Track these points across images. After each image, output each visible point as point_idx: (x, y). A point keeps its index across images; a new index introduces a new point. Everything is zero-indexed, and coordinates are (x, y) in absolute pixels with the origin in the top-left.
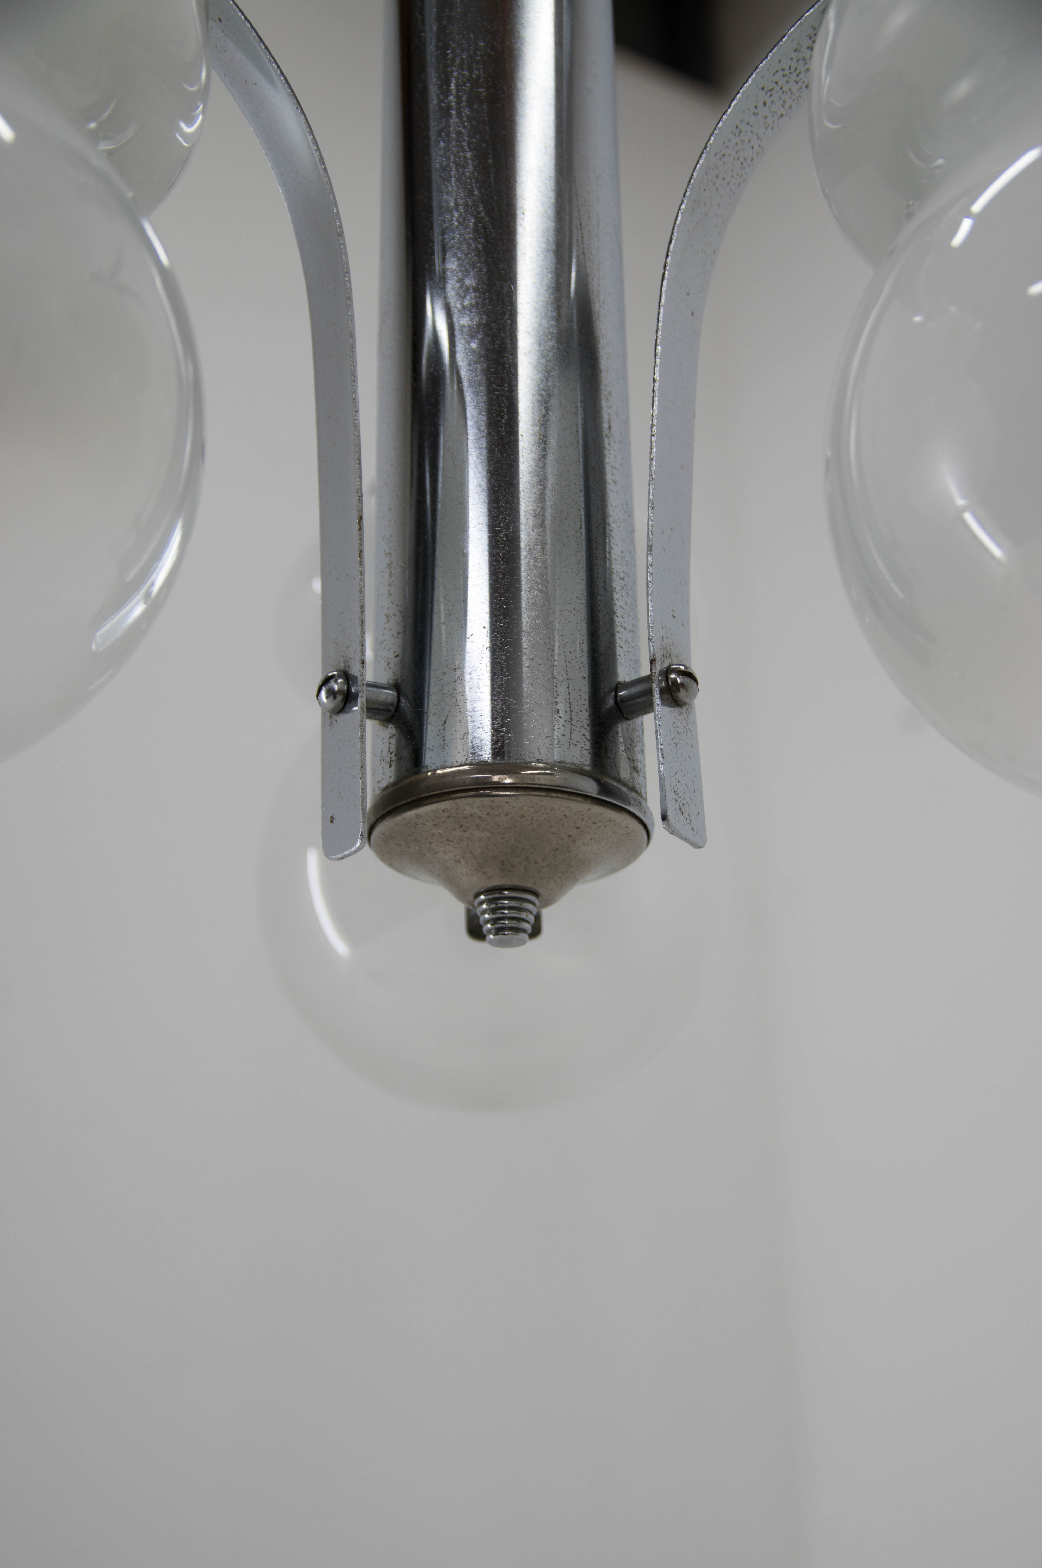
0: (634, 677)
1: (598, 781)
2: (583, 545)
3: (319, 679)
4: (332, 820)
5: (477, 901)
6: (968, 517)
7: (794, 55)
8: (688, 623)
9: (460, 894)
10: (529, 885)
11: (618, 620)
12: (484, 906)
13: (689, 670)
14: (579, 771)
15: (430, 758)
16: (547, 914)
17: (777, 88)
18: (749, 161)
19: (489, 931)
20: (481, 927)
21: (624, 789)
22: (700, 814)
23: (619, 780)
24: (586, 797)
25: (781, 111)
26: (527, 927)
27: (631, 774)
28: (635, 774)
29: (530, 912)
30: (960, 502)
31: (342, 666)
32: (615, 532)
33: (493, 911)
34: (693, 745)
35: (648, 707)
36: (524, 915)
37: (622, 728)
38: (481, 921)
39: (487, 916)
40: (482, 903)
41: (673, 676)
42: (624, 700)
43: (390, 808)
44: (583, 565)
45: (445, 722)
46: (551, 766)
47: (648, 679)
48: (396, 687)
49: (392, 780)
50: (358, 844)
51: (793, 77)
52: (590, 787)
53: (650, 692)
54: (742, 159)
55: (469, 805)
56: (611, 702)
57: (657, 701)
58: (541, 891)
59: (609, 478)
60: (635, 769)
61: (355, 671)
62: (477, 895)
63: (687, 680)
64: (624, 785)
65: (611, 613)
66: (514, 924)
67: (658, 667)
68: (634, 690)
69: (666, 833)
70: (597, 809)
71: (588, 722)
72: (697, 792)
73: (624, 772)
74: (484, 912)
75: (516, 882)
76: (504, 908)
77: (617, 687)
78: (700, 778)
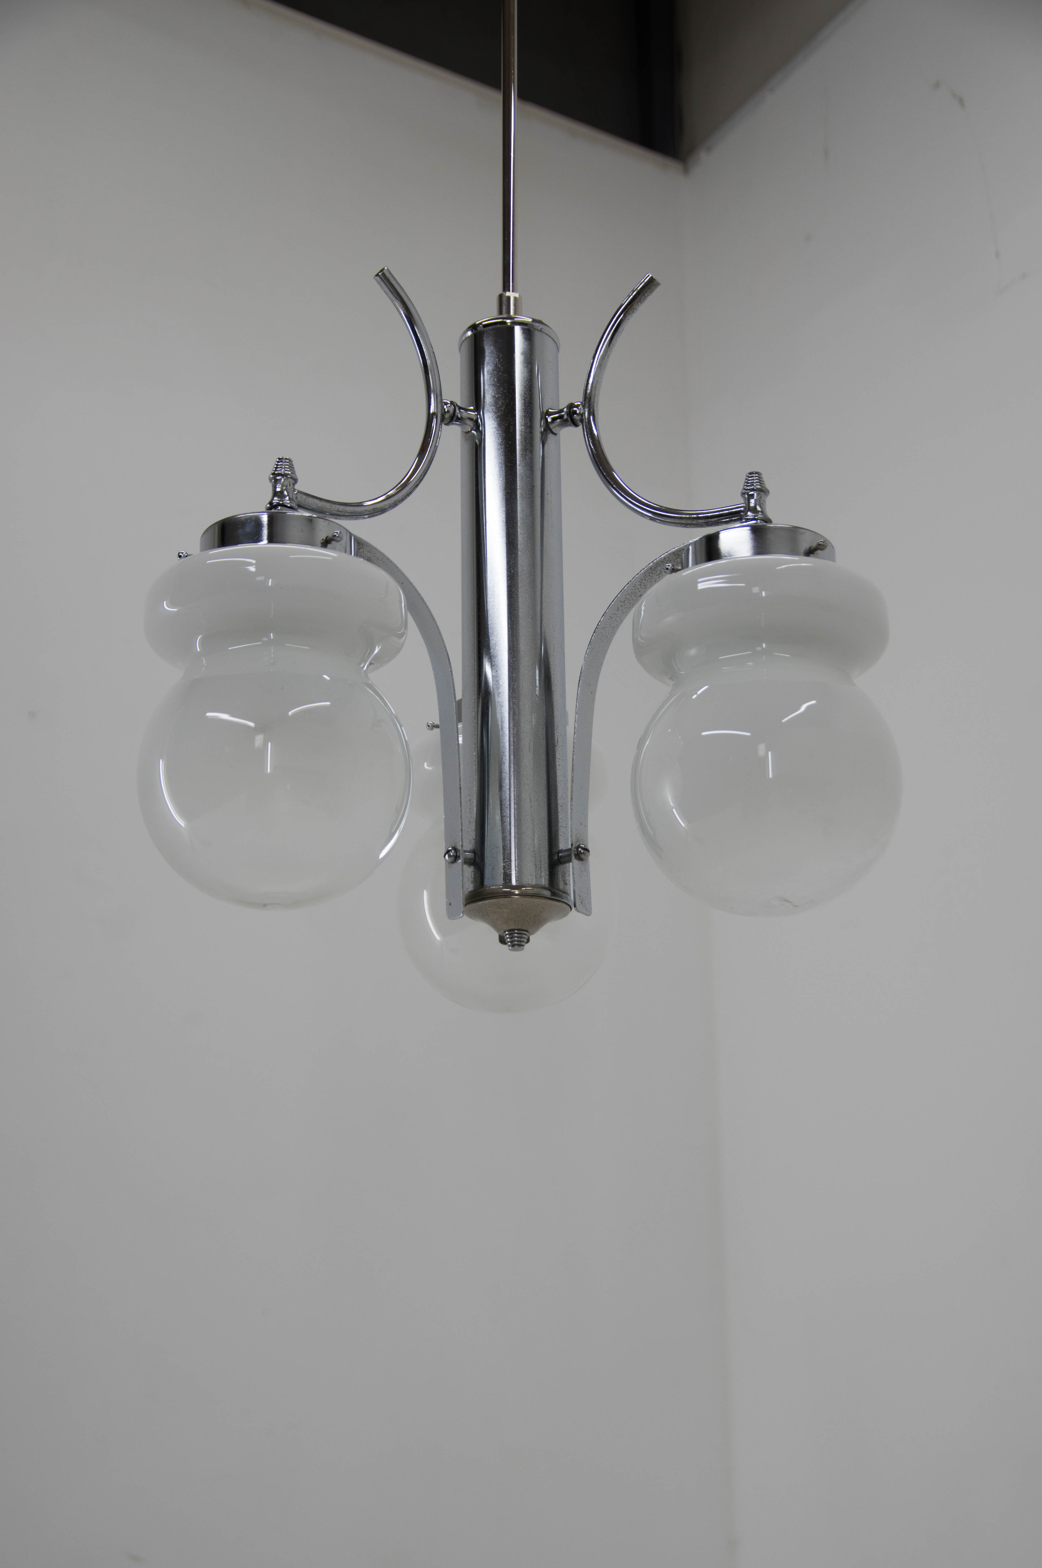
0: (566, 848)
1: (551, 891)
2: (546, 796)
3: (444, 851)
4: (450, 904)
5: (504, 934)
6: (674, 810)
7: (633, 588)
8: (587, 825)
9: (498, 930)
10: (525, 929)
11: (560, 824)
12: (508, 936)
13: (586, 847)
14: (544, 888)
15: (486, 882)
16: (531, 937)
17: (626, 600)
18: (616, 627)
19: (509, 942)
20: (505, 940)
21: (561, 893)
22: (590, 902)
23: (559, 890)
24: (546, 898)
25: (629, 606)
26: (526, 940)
27: (564, 886)
28: (565, 886)
29: (525, 938)
30: (672, 804)
31: (454, 845)
32: (559, 787)
33: (511, 938)
34: (588, 875)
35: (570, 861)
36: (523, 940)
37: (561, 868)
38: (505, 938)
39: (509, 940)
40: (507, 935)
41: (580, 849)
42: (561, 857)
43: (472, 900)
44: (546, 804)
45: (493, 869)
46: (533, 886)
47: (570, 850)
48: (474, 852)
49: (472, 889)
50: (461, 915)
51: (634, 595)
52: (547, 893)
53: (570, 856)
54: (613, 626)
55: (502, 901)
56: (556, 858)
57: (573, 857)
58: (529, 930)
59: (557, 763)
60: (566, 884)
61: (459, 847)
62: (505, 932)
63: (585, 852)
64: (561, 891)
65: (557, 821)
66: (519, 943)
67: (574, 846)
68: (565, 854)
69: (576, 912)
70: (550, 902)
71: (547, 868)
72: (589, 893)
73: (561, 886)
74: (508, 938)
75: (520, 927)
76: (515, 937)
77: (560, 852)
78: (590, 888)
